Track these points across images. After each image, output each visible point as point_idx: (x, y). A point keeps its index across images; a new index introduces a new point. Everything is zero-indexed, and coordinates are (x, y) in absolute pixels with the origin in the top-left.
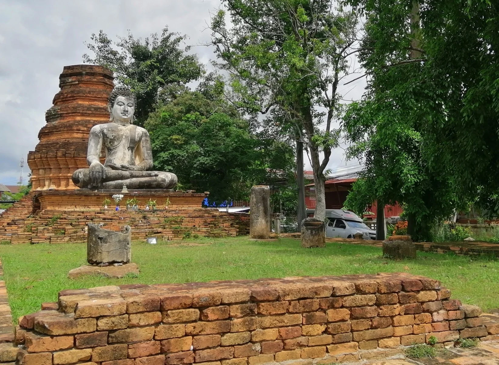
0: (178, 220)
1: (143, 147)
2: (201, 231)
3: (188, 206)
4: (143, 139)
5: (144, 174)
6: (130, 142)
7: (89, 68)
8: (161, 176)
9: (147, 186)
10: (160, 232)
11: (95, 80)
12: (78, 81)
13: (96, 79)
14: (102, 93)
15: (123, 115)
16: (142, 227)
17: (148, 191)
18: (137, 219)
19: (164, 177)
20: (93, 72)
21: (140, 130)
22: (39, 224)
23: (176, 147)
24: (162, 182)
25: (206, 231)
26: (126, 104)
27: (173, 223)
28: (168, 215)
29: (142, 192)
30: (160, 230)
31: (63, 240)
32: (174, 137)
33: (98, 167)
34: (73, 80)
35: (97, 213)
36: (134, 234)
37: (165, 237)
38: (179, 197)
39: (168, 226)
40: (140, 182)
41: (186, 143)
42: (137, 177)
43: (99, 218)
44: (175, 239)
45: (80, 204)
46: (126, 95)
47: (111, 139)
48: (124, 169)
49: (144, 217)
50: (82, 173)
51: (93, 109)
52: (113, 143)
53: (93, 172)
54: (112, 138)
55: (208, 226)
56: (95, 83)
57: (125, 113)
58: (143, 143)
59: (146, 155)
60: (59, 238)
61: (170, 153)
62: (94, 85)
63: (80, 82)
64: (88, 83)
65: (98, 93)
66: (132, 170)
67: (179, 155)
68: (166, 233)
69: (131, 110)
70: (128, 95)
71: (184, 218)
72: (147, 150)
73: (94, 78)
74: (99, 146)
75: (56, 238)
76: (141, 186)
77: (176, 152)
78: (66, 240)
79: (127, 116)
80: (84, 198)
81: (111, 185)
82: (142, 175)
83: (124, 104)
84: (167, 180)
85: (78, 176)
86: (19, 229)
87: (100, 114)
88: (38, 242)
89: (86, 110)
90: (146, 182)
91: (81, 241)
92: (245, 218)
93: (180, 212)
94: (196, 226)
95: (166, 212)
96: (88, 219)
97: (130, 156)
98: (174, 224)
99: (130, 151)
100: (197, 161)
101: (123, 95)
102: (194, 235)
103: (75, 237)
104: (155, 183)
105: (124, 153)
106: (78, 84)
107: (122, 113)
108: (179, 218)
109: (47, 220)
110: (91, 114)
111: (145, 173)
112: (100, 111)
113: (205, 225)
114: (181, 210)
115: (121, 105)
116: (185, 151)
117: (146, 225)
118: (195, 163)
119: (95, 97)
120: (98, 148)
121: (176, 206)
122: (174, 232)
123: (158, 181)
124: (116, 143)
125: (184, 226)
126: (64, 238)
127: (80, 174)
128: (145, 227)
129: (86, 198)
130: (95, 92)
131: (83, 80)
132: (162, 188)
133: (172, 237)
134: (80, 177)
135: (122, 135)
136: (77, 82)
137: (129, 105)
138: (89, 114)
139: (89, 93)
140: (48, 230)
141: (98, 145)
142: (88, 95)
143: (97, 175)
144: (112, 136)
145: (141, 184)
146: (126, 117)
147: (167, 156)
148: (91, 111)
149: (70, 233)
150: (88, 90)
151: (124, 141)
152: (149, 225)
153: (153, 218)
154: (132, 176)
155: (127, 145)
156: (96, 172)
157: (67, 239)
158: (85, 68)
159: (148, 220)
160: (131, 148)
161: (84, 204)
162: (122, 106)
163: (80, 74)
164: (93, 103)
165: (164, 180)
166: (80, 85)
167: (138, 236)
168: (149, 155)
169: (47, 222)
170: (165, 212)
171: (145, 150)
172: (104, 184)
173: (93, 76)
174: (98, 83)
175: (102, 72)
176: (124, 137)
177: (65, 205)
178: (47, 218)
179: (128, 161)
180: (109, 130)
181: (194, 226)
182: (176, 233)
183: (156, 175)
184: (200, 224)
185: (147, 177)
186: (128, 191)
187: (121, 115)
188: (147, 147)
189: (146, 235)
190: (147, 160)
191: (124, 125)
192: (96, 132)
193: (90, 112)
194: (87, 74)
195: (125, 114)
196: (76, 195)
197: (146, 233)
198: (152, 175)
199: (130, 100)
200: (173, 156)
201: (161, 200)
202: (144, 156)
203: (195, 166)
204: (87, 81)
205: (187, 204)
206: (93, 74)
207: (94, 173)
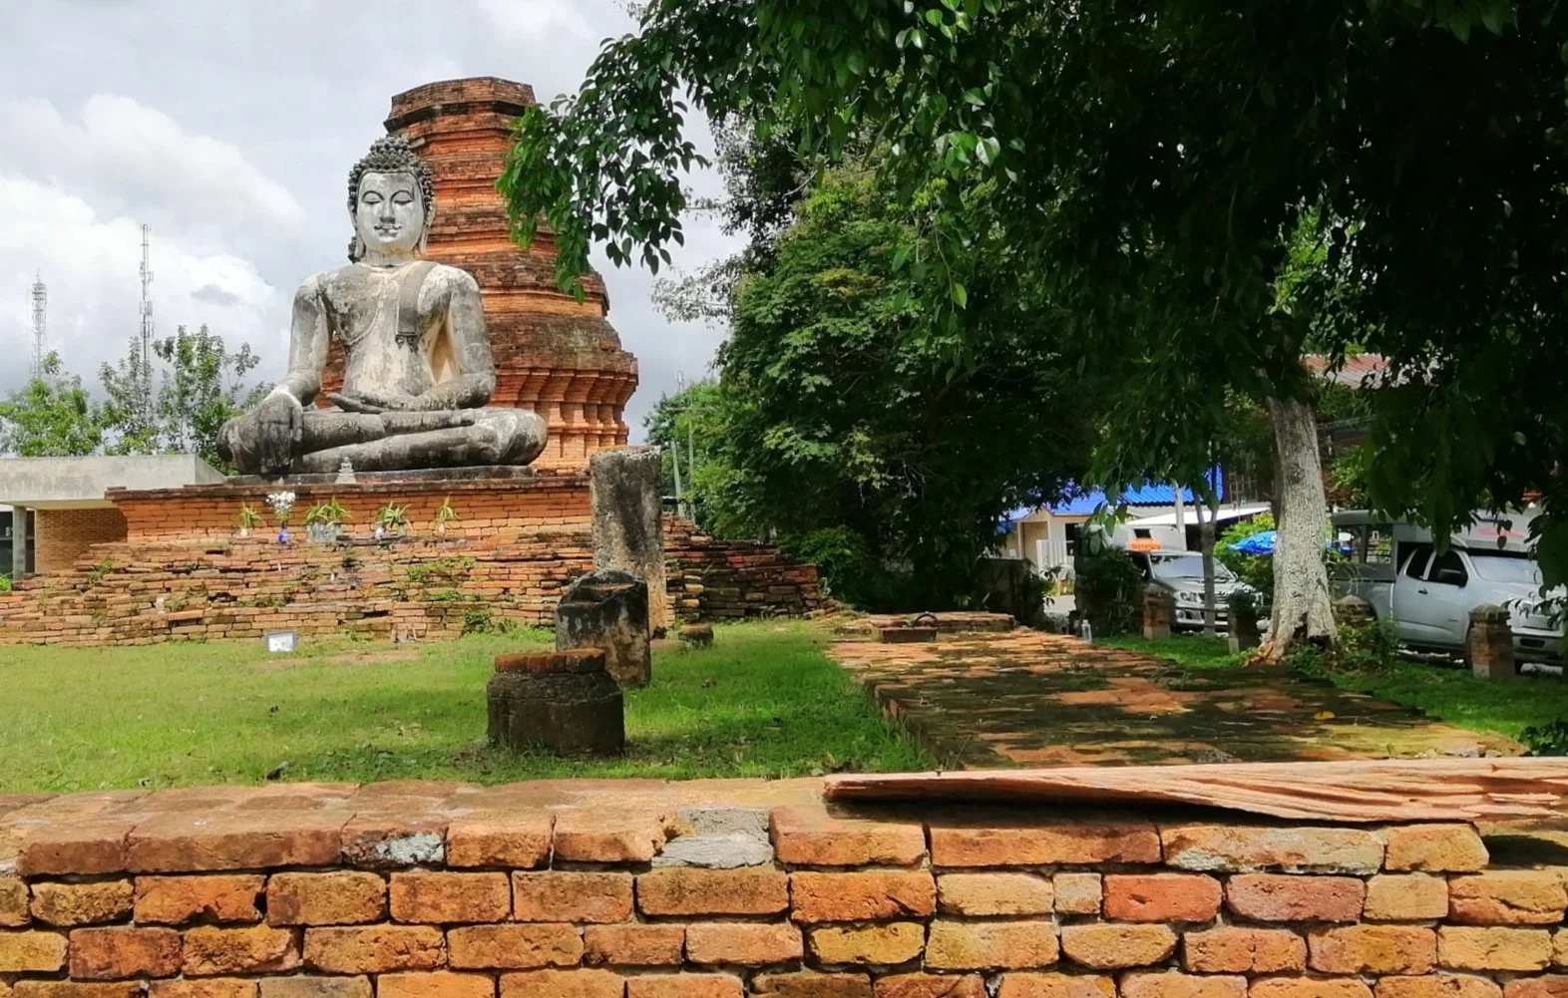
0: (454, 572)
1: (456, 330)
2: (525, 606)
3: (560, 520)
4: (454, 303)
5: (427, 421)
6: (402, 318)
7: (454, 90)
8: (484, 425)
9: (435, 457)
10: (384, 613)
11: (470, 125)
12: (425, 137)
13: (472, 124)
14: (489, 163)
15: (381, 235)
16: (332, 596)
17: (441, 476)
18: (324, 569)
19: (491, 428)
20: (463, 101)
21: (443, 276)
22: (66, 586)
23: (838, 309)
24: (484, 445)
25: (541, 607)
26: (388, 197)
27: (437, 580)
28: (427, 552)
29: (418, 478)
30: (383, 604)
31: (95, 637)
32: (828, 276)
33: (276, 408)
34: (413, 135)
35: (208, 553)
36: (301, 617)
37: (402, 626)
38: (526, 491)
39: (415, 591)
40: (414, 449)
41: (869, 292)
42: (408, 430)
43: (210, 567)
44: (435, 634)
45: (220, 524)
46: (387, 168)
47: (342, 315)
48: (372, 408)
49: (348, 564)
50: (236, 428)
51: (462, 220)
52: (351, 326)
53: (262, 423)
54: (346, 310)
55: (557, 591)
56: (471, 135)
57: (386, 226)
58: (454, 317)
59: (466, 356)
60: (84, 631)
61: (817, 331)
62: (472, 142)
63: (430, 138)
64: (453, 137)
65: (477, 166)
66: (397, 409)
67: (846, 336)
68: (406, 613)
69: (405, 214)
70: (394, 167)
71: (476, 564)
72: (469, 339)
73: (468, 120)
74: (315, 339)
75: (75, 632)
76: (417, 459)
77: (835, 325)
78: (102, 637)
79: (394, 235)
80: (225, 505)
81: (325, 462)
82: (422, 425)
83: (382, 197)
84: (500, 436)
85: (226, 437)
86: (24, 603)
87: (482, 232)
88: (41, 641)
89: (442, 225)
90: (431, 447)
91: (142, 640)
92: (748, 559)
93: (470, 544)
94: (511, 591)
95: (426, 544)
96: (179, 572)
97: (405, 365)
98: (440, 586)
99: (406, 348)
100: (907, 352)
101: (378, 167)
102: (501, 620)
103: (127, 628)
104: (461, 447)
105: (386, 357)
106: (426, 145)
107: (376, 228)
108: (461, 565)
109: (86, 576)
110: (457, 234)
111: (429, 417)
112: (483, 222)
113: (545, 588)
114: (474, 538)
115: (372, 203)
116: (867, 320)
117: (343, 587)
118: (902, 360)
119: (470, 180)
120: (313, 345)
121: (520, 521)
122: (430, 613)
123: (471, 442)
124: (358, 327)
125: (471, 592)
126: (98, 631)
127: (230, 432)
128: (342, 595)
129: (231, 505)
130: (468, 163)
131: (435, 131)
132: (488, 462)
133: (424, 626)
134: (232, 440)
135: (376, 300)
136: (422, 142)
137: (399, 197)
138: (451, 235)
139: (453, 167)
140: (73, 605)
141: (312, 336)
142: (450, 176)
143: (274, 433)
144: (346, 304)
145: (417, 454)
146: (389, 239)
147: (805, 341)
148: (455, 224)
149: (118, 614)
150: (451, 159)
151: (381, 318)
152: (353, 588)
153: (373, 567)
154: (391, 430)
155: (393, 330)
156: (270, 422)
157: (105, 632)
158: (441, 92)
159: (356, 571)
160: (412, 340)
161: (229, 524)
162: (377, 205)
163: (427, 114)
164: (465, 200)
165: (491, 439)
166: (433, 147)
167: (315, 624)
168: (475, 357)
169: (85, 580)
170: (420, 544)
171: (463, 340)
172: (306, 458)
173: (465, 112)
174: (481, 133)
175: (488, 97)
176: (381, 304)
177: (175, 528)
178: (90, 570)
179: (401, 382)
180: (339, 288)
181: (506, 590)
182: (438, 613)
183: (466, 423)
184: (525, 584)
185: (436, 428)
186: (356, 476)
187: (375, 233)
188: (466, 331)
189: (340, 622)
190: (471, 372)
191: (390, 266)
192: (306, 298)
193: (453, 230)
194: (448, 110)
195: (386, 230)
196: (199, 496)
197: (338, 613)
198: (452, 421)
199: (401, 180)
200: (826, 340)
201: (466, 503)
202: (461, 359)
203: (900, 368)
204: (449, 133)
205: (558, 513)
206: (463, 109)
207: (265, 426)
